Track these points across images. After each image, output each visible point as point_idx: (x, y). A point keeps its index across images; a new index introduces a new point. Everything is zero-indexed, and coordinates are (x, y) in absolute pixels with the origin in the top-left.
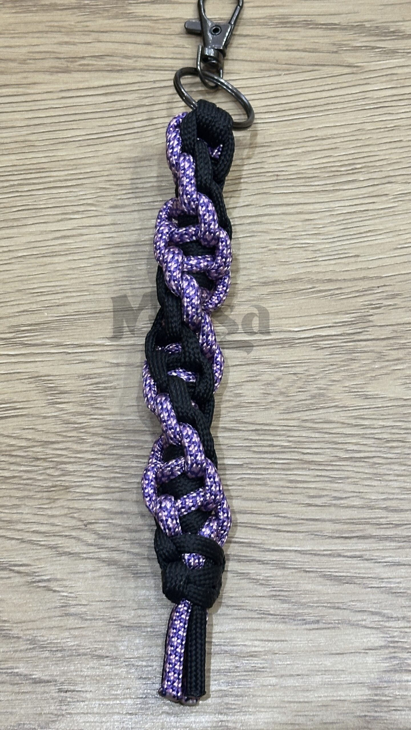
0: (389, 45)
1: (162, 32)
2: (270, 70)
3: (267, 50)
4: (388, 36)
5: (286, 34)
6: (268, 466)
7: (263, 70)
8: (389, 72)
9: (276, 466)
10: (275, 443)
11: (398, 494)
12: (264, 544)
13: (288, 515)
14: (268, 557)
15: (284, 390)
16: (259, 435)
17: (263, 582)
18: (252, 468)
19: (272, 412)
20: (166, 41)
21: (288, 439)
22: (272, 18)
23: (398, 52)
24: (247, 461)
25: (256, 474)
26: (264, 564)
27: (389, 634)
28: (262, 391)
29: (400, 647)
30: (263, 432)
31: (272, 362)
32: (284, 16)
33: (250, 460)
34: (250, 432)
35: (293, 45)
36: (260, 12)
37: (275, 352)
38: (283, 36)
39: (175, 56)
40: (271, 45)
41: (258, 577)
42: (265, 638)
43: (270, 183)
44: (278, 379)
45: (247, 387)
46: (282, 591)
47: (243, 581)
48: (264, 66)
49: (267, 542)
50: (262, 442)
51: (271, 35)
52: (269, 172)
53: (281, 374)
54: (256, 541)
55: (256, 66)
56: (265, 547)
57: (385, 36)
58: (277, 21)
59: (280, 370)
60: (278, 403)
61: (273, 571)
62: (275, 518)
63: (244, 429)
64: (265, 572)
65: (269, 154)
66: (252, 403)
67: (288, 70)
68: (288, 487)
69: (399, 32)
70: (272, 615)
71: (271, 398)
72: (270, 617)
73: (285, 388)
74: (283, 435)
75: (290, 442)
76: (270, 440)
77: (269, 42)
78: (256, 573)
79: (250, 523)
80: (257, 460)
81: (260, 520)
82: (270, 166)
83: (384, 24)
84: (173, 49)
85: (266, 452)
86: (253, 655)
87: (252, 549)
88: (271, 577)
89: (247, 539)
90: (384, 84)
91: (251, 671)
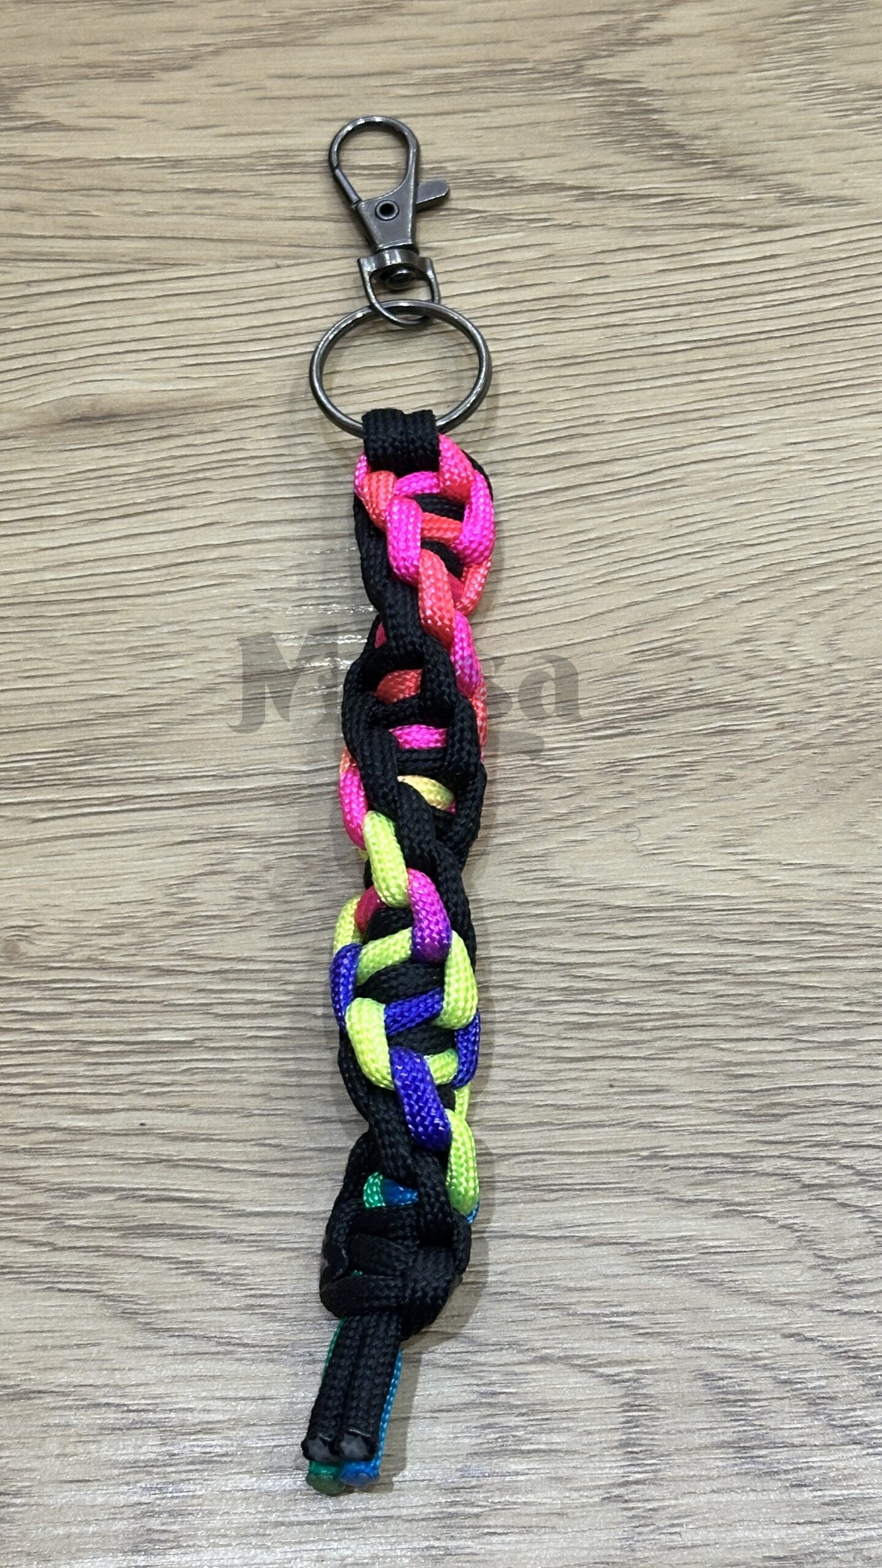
0: (493, 205)
1: (45, 185)
2: (257, 258)
3: (252, 218)
4: (492, 189)
5: (289, 187)
6: (244, 1044)
7: (246, 258)
8: (495, 258)
9: (260, 1043)
10: (259, 997)
11: (503, 1093)
12: (233, 1202)
13: (285, 1143)
14: (242, 1227)
15: (278, 890)
16: (227, 980)
17: (228, 1278)
18: (213, 1048)
19: (254, 934)
20: (51, 203)
21: (283, 987)
22: (263, 155)
23: (510, 220)
24: (201, 1033)
25: (219, 1060)
26: (231, 1242)
27: (481, 1378)
28: (233, 893)
29: (503, 1404)
30: (235, 976)
31: (255, 834)
32: (287, 152)
33: (208, 1032)
34: (209, 976)
35: (304, 209)
36: (241, 144)
37: (262, 813)
38: (283, 191)
39: (71, 233)
40: (261, 208)
41: (220, 1270)
42: (231, 1394)
43: (258, 479)
44: (268, 868)
45: (205, 886)
46: (266, 1296)
47: (189, 1278)
48: (248, 249)
49: (237, 1197)
50: (234, 995)
51: (262, 189)
52: (256, 457)
53: (272, 857)
54: (218, 1197)
55: (232, 250)
56: (236, 1207)
57: (485, 189)
58: (273, 161)
59: (271, 849)
60: (266, 916)
61: (250, 1256)
62: (256, 1149)
63: (196, 969)
64: (233, 1258)
65: (254, 423)
66: (214, 917)
67: (294, 258)
68: (283, 1085)
69: (513, 181)
70: (245, 1345)
71: (252, 907)
72: (241, 1349)
73: (281, 886)
74: (276, 980)
75: (289, 993)
76: (250, 991)
77: (258, 203)
78: (215, 1260)
79: (207, 1160)
80: (222, 1032)
81: (226, 1153)
82: (256, 445)
83: (484, 166)
84: (67, 219)
85: (242, 1016)
86: (207, 1429)
87: (210, 1212)
88: (246, 1268)
89: (200, 1192)
90: (483, 282)
91: (202, 1463)
